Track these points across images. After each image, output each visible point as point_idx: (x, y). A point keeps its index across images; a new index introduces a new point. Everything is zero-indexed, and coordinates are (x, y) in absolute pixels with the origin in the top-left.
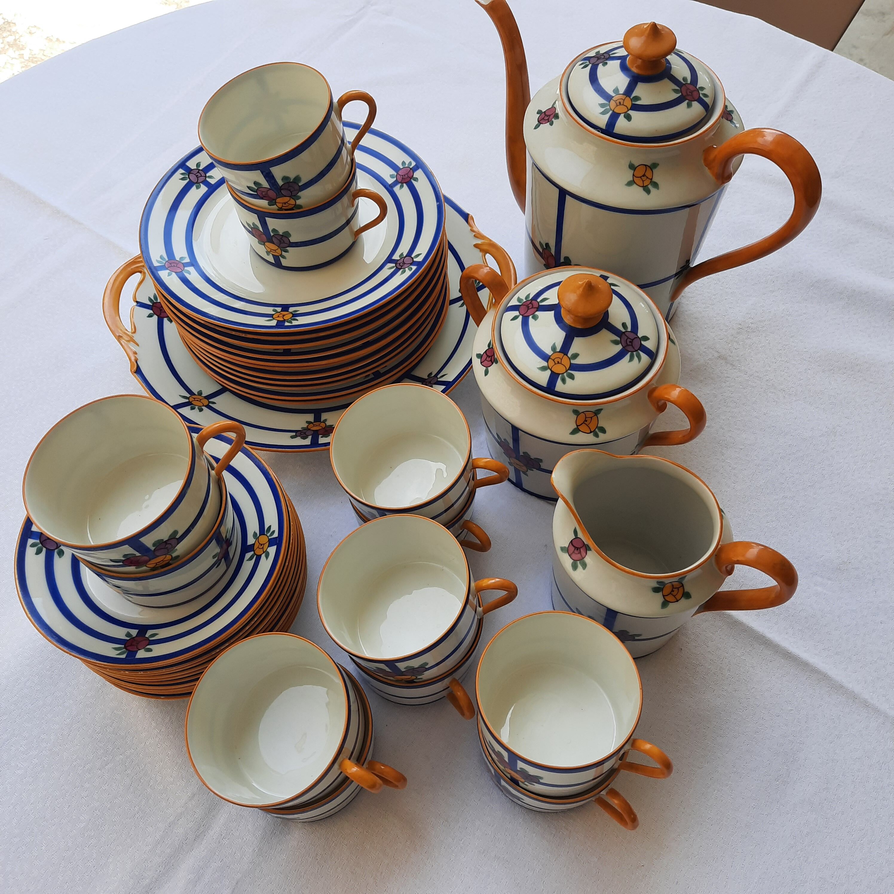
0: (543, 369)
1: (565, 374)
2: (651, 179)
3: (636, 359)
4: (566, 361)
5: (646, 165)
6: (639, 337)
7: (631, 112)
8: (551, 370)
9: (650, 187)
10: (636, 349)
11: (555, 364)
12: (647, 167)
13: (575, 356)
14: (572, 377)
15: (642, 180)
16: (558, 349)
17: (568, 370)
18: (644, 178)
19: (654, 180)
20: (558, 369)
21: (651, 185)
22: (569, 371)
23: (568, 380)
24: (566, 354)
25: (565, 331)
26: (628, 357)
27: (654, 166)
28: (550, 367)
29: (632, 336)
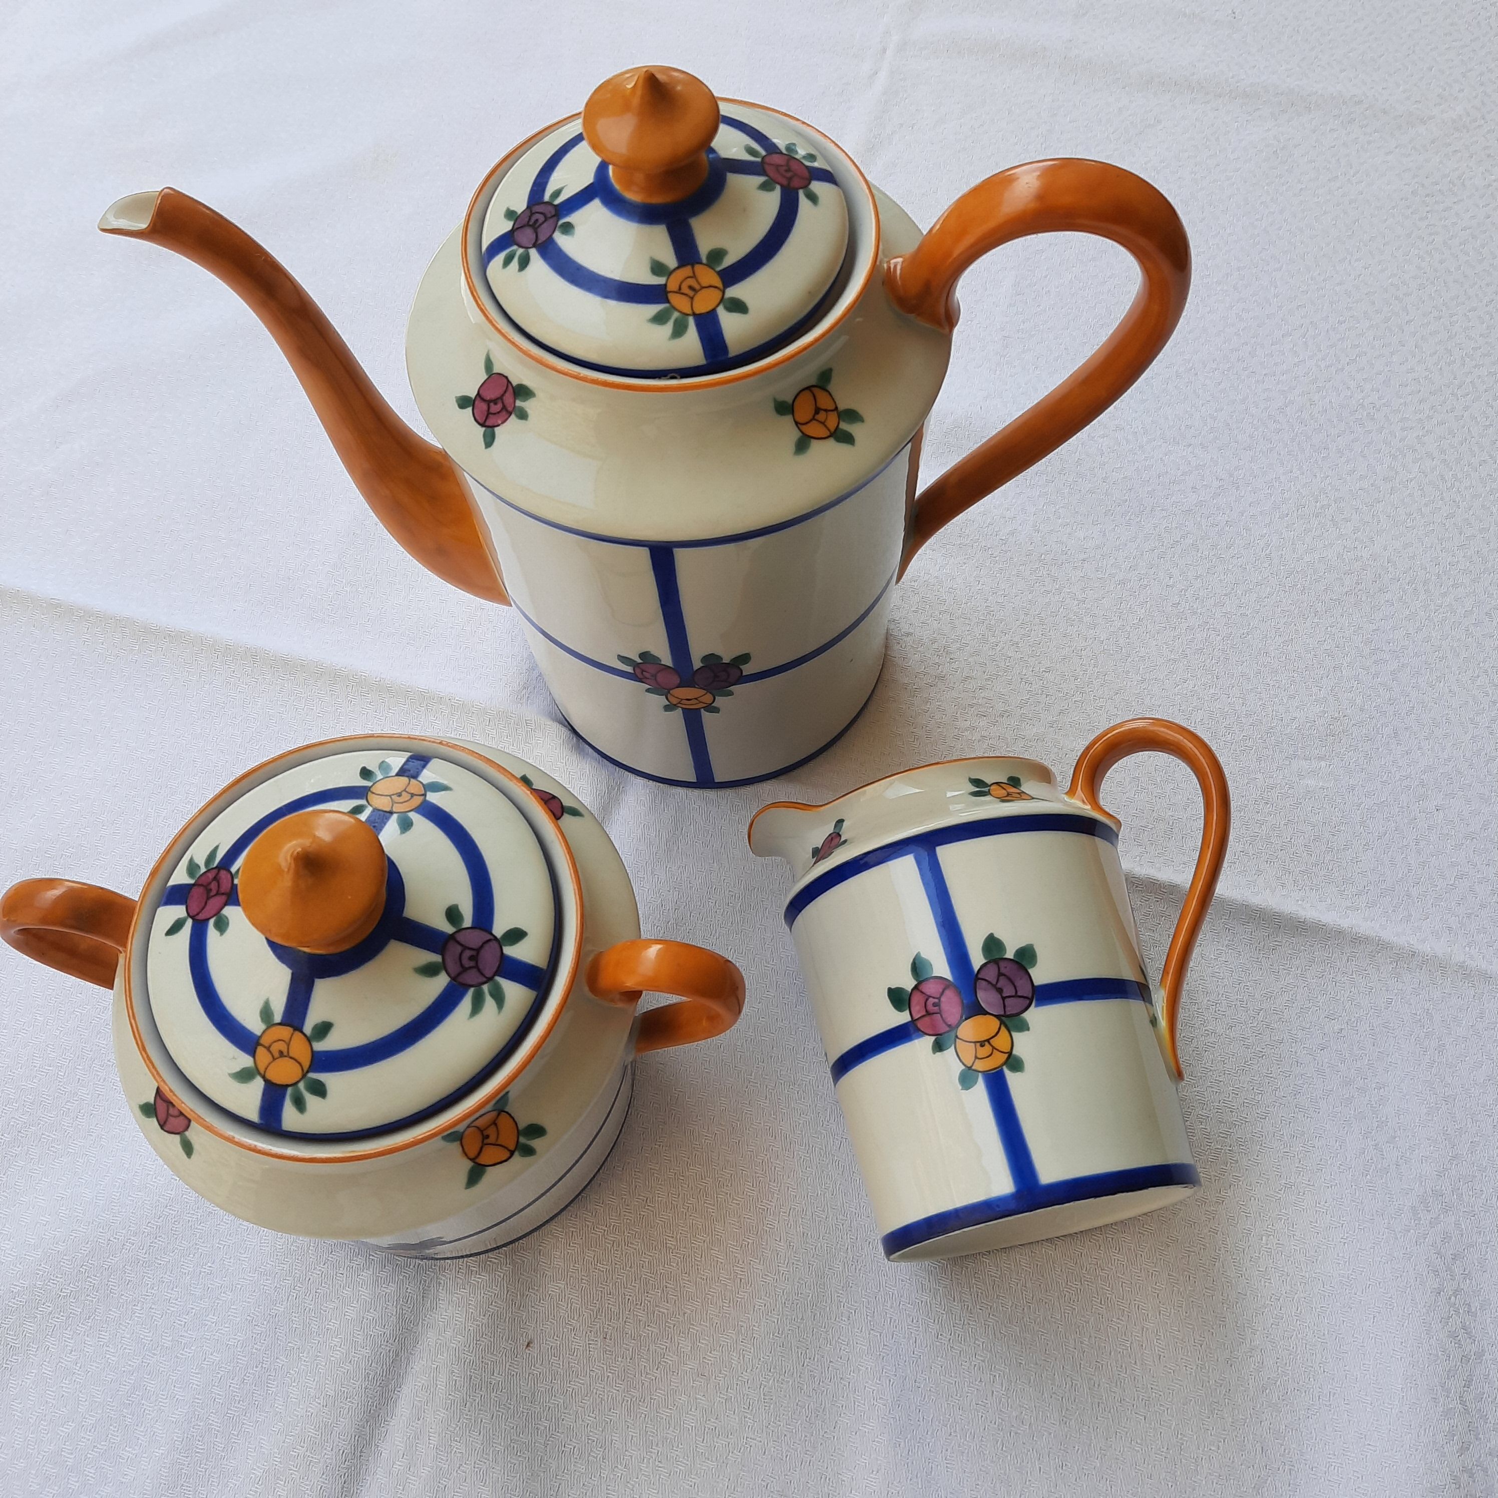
0: (244, 1076)
1: (301, 1085)
2: (836, 408)
3: (490, 1003)
4: (300, 1049)
5: (808, 388)
6: (495, 937)
7: (734, 292)
8: (264, 1077)
9: (844, 426)
10: (489, 975)
11: (274, 1059)
12: (813, 389)
13: (324, 1029)
14: (320, 1090)
15: (821, 422)
16: (278, 1018)
17: (308, 1072)
18: (821, 416)
19: (842, 406)
20: (284, 1072)
21: (844, 421)
22: (313, 1075)
23: (311, 1100)
24: (299, 1028)
25: (290, 966)
26: (466, 1003)
27: (825, 377)
28: (262, 1072)
29: (475, 939)
